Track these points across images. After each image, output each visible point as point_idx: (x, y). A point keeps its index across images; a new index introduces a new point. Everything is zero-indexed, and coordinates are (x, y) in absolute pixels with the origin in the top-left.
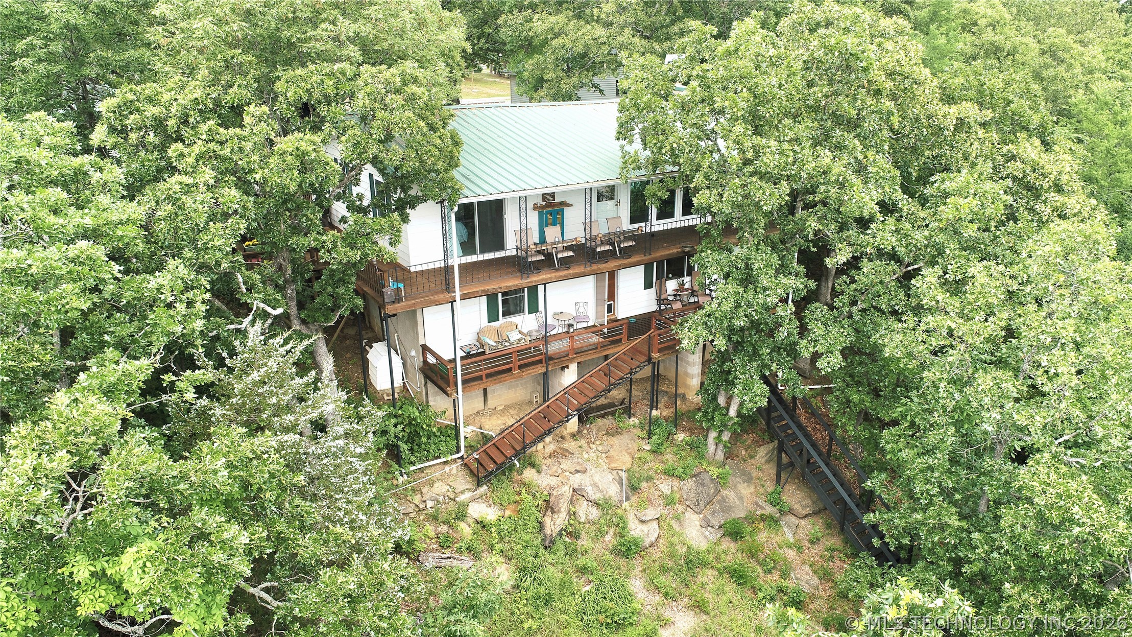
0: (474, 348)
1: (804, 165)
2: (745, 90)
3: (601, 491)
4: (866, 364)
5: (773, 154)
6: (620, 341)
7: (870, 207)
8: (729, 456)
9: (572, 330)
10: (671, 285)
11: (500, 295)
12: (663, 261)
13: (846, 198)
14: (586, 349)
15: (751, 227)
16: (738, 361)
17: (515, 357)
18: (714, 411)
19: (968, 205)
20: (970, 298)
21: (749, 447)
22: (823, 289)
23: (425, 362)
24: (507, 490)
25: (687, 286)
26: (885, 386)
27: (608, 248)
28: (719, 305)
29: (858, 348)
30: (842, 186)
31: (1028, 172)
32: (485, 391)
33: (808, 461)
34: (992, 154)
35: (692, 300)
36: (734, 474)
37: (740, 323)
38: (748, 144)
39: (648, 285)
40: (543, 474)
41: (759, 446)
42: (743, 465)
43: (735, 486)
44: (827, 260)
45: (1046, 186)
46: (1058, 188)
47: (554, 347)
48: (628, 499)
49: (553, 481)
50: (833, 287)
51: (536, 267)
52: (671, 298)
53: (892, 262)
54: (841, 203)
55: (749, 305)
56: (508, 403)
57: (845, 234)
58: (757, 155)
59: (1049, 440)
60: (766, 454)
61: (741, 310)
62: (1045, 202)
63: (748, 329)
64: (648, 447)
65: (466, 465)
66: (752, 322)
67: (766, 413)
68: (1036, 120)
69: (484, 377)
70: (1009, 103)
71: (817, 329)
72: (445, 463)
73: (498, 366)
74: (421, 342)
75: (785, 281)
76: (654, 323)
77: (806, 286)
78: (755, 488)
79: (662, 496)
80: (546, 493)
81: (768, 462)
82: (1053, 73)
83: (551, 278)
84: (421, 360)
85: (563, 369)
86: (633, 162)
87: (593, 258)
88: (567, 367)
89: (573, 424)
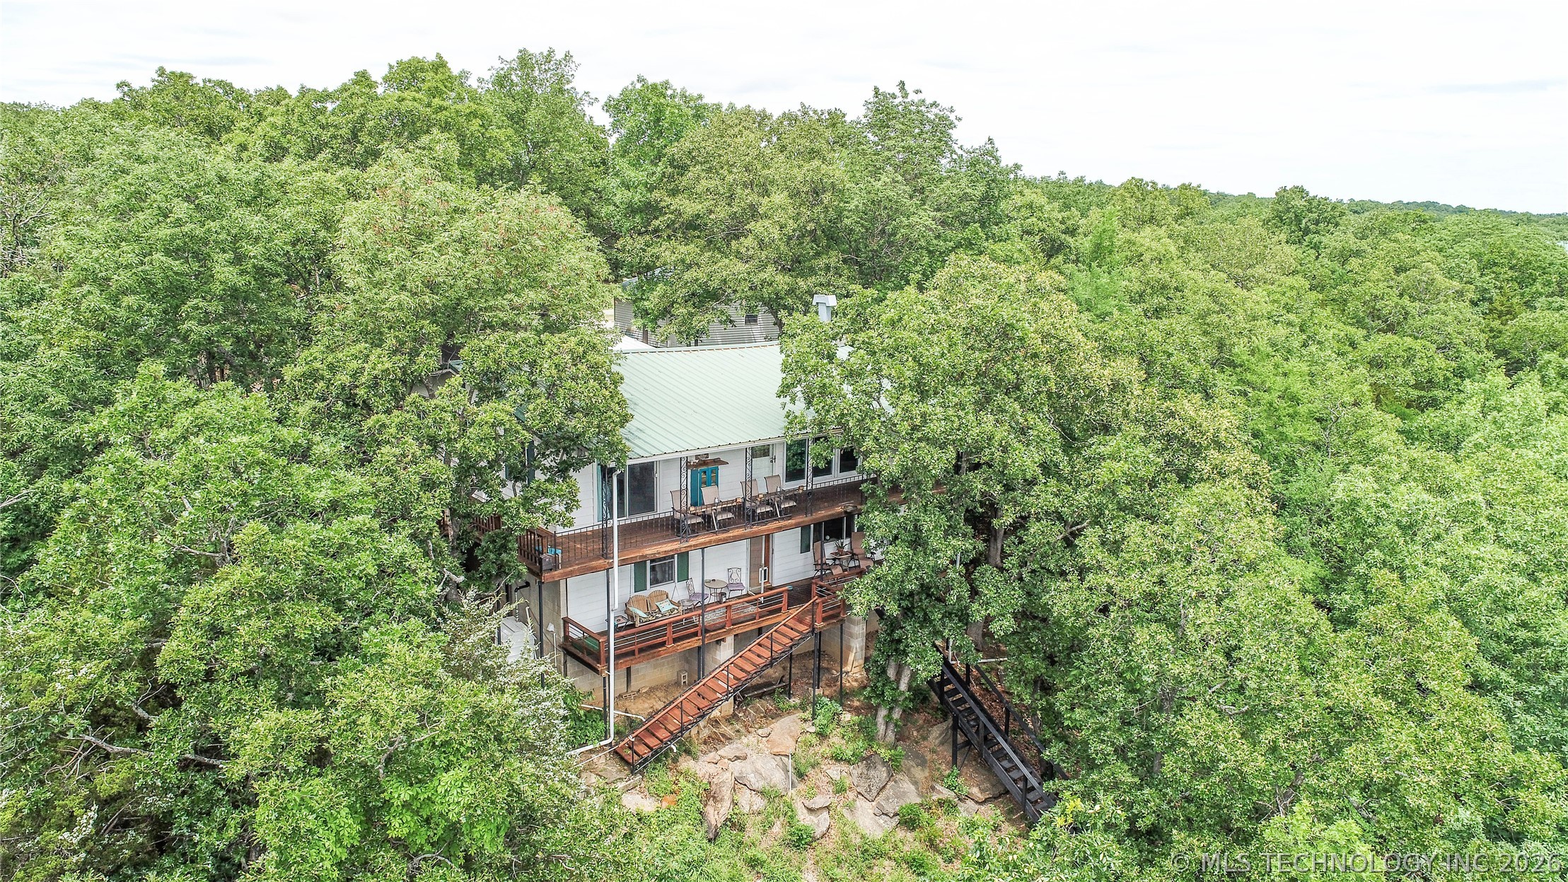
0: (623, 620)
1: (968, 430)
2: (910, 359)
3: (765, 779)
4: (1039, 629)
5: (939, 420)
6: (779, 610)
7: (1033, 470)
8: (900, 737)
9: (724, 600)
10: (830, 548)
11: (648, 562)
12: (820, 523)
13: (1009, 461)
14: (742, 619)
15: (919, 488)
16: (908, 628)
17: (670, 630)
18: (884, 685)
19: (1120, 467)
20: (1127, 556)
21: (921, 727)
22: (993, 552)
23: (566, 637)
24: (663, 777)
25: (846, 549)
26: (1059, 651)
27: (769, 509)
28: (890, 568)
29: (1031, 613)
30: (1005, 451)
31: (1186, 429)
32: (629, 670)
33: (986, 738)
34: (1152, 411)
35: (852, 564)
36: (907, 757)
37: (912, 586)
38: (915, 412)
39: (805, 548)
40: (700, 762)
41: (932, 727)
42: (915, 748)
43: (909, 770)
44: (995, 521)
45: (1205, 443)
46: (1219, 446)
47: (711, 618)
48: (793, 785)
49: (712, 769)
50: (1002, 551)
51: (695, 529)
52: (830, 562)
53: (1057, 523)
54: (1005, 466)
55: (919, 567)
56: (653, 685)
57: (1011, 495)
58: (925, 422)
59: (1203, 689)
60: (940, 735)
61: (912, 573)
62: (1205, 459)
63: (918, 593)
64: (813, 729)
65: (616, 752)
66: (922, 585)
67: (937, 686)
68: (1195, 373)
69: (637, 652)
70: (1170, 355)
71: (988, 592)
72: (591, 751)
73: (648, 640)
74: (563, 615)
75: (954, 542)
76: (815, 590)
77: (975, 548)
78: (930, 772)
79: (832, 782)
80: (705, 781)
81: (942, 743)
82: (1217, 320)
83: (710, 542)
84: (562, 635)
85: (718, 642)
86: (801, 422)
87: (754, 520)
88: (723, 640)
89: (728, 707)
